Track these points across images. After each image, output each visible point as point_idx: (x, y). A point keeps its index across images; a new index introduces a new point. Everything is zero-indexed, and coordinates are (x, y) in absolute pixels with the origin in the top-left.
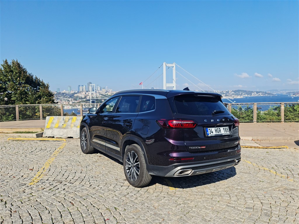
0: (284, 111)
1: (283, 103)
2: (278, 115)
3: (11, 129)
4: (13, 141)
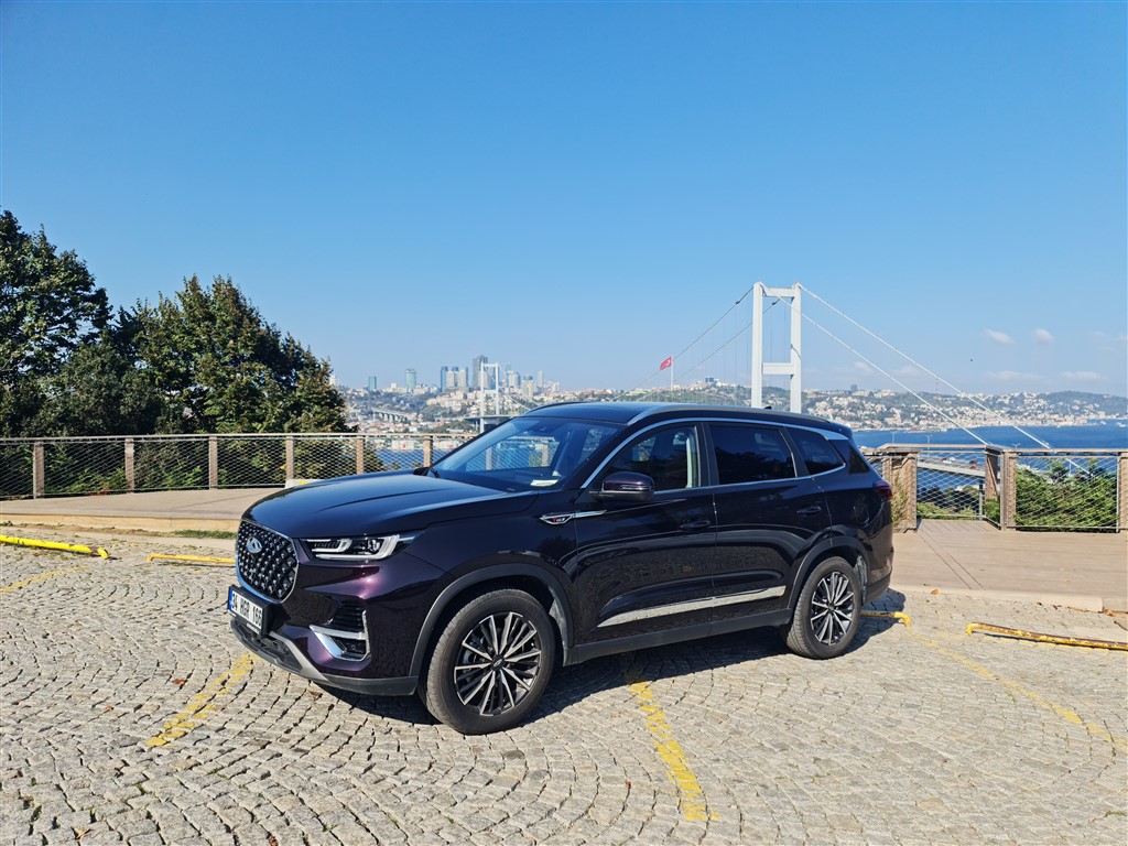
3: (171, 519)
4: (165, 564)
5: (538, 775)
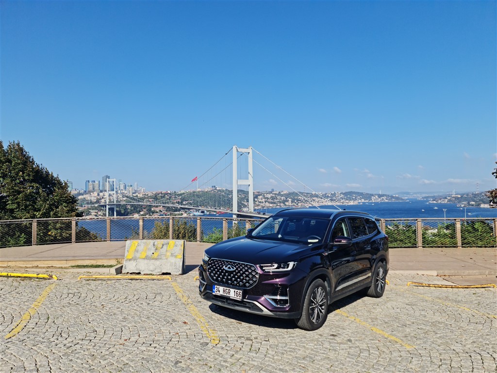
0: (461, 230)
1: (458, 219)
2: (453, 237)
4: (88, 280)
5: (350, 341)
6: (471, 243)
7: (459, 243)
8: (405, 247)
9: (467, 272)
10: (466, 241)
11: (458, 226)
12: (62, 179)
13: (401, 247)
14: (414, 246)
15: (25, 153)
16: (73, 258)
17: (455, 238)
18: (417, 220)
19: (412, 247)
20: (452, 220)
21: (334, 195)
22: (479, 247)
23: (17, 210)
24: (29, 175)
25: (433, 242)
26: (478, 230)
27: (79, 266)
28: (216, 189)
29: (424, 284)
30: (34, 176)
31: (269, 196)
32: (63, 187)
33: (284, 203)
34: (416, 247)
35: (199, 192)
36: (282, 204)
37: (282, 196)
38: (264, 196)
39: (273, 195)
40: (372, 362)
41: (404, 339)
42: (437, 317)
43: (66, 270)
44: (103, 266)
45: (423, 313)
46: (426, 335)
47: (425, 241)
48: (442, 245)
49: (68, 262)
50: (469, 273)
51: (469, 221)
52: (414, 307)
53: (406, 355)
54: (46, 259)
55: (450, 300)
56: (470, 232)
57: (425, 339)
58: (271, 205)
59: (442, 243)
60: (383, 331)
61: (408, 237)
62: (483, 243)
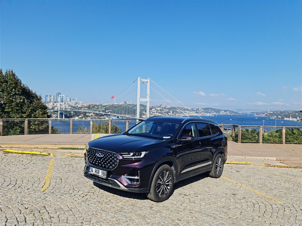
0: (285, 134)
4: (72, 157)
5: (244, 198)
6: (290, 141)
7: (284, 141)
8: (252, 143)
9: (293, 158)
10: (288, 140)
11: (284, 131)
12: (38, 94)
13: (250, 143)
14: (258, 142)
15: (16, 77)
16: (59, 143)
17: (281, 138)
18: (260, 127)
19: (256, 143)
20: (280, 127)
21: (198, 109)
22: (295, 144)
23: (12, 112)
24: (19, 91)
25: (269, 140)
26: (295, 134)
27: (62, 148)
28: (126, 104)
29: (272, 165)
30: (22, 92)
31: (159, 109)
32: (39, 99)
33: (168, 114)
34: (258, 143)
35: (116, 105)
36: (166, 114)
37: (167, 109)
38: (156, 109)
39: (161, 108)
40: (264, 210)
41: (275, 197)
42: (287, 185)
43: (56, 151)
44: (78, 149)
45: (278, 182)
46: (286, 195)
47: (264, 140)
48: (274, 142)
49: (56, 145)
50: (294, 159)
51: (290, 128)
52: (272, 179)
53: (280, 207)
54: (42, 143)
55: (290, 175)
56: (291, 135)
57: (287, 198)
58: (160, 114)
59: (274, 141)
60: (261, 192)
61: (254, 137)
62: (298, 141)
